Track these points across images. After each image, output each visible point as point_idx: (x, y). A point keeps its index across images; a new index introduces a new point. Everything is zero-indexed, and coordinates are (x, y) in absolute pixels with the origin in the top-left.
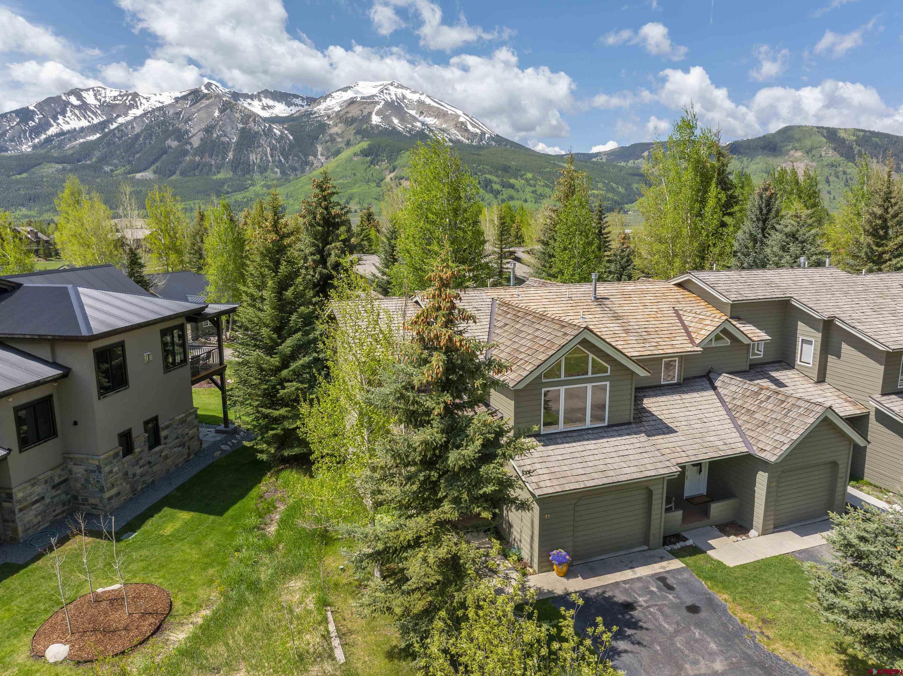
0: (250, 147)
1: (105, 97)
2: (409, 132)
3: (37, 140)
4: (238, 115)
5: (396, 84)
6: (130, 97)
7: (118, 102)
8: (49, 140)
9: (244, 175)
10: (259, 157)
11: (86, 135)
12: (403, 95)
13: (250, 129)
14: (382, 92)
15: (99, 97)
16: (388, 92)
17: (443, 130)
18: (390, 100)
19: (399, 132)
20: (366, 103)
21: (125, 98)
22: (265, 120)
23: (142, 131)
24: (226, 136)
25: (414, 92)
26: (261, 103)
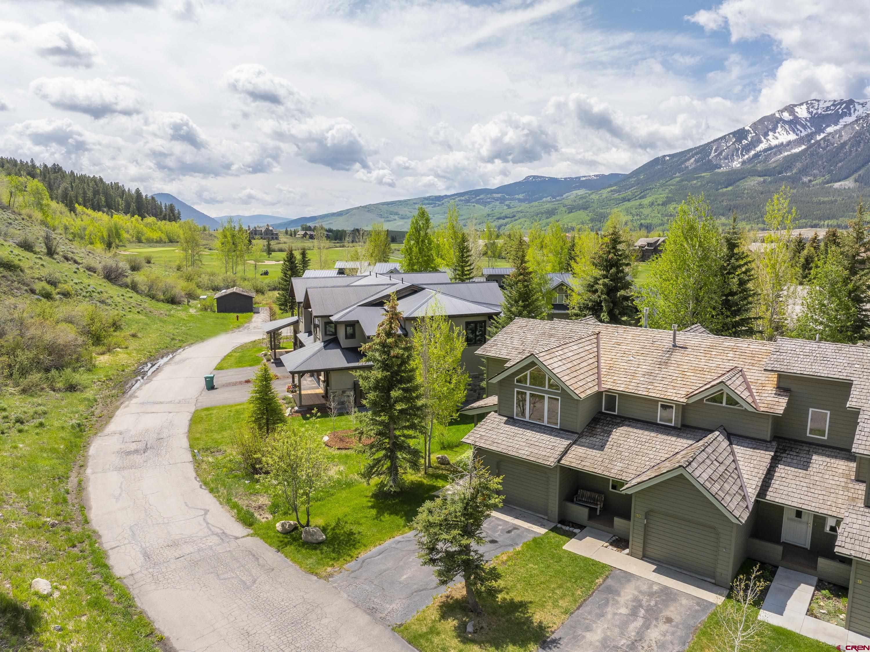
1: (818, 109)
3: (746, 156)
6: (844, 105)
8: (757, 155)
11: (792, 148)
15: (811, 110)
21: (838, 107)
23: (849, 140)
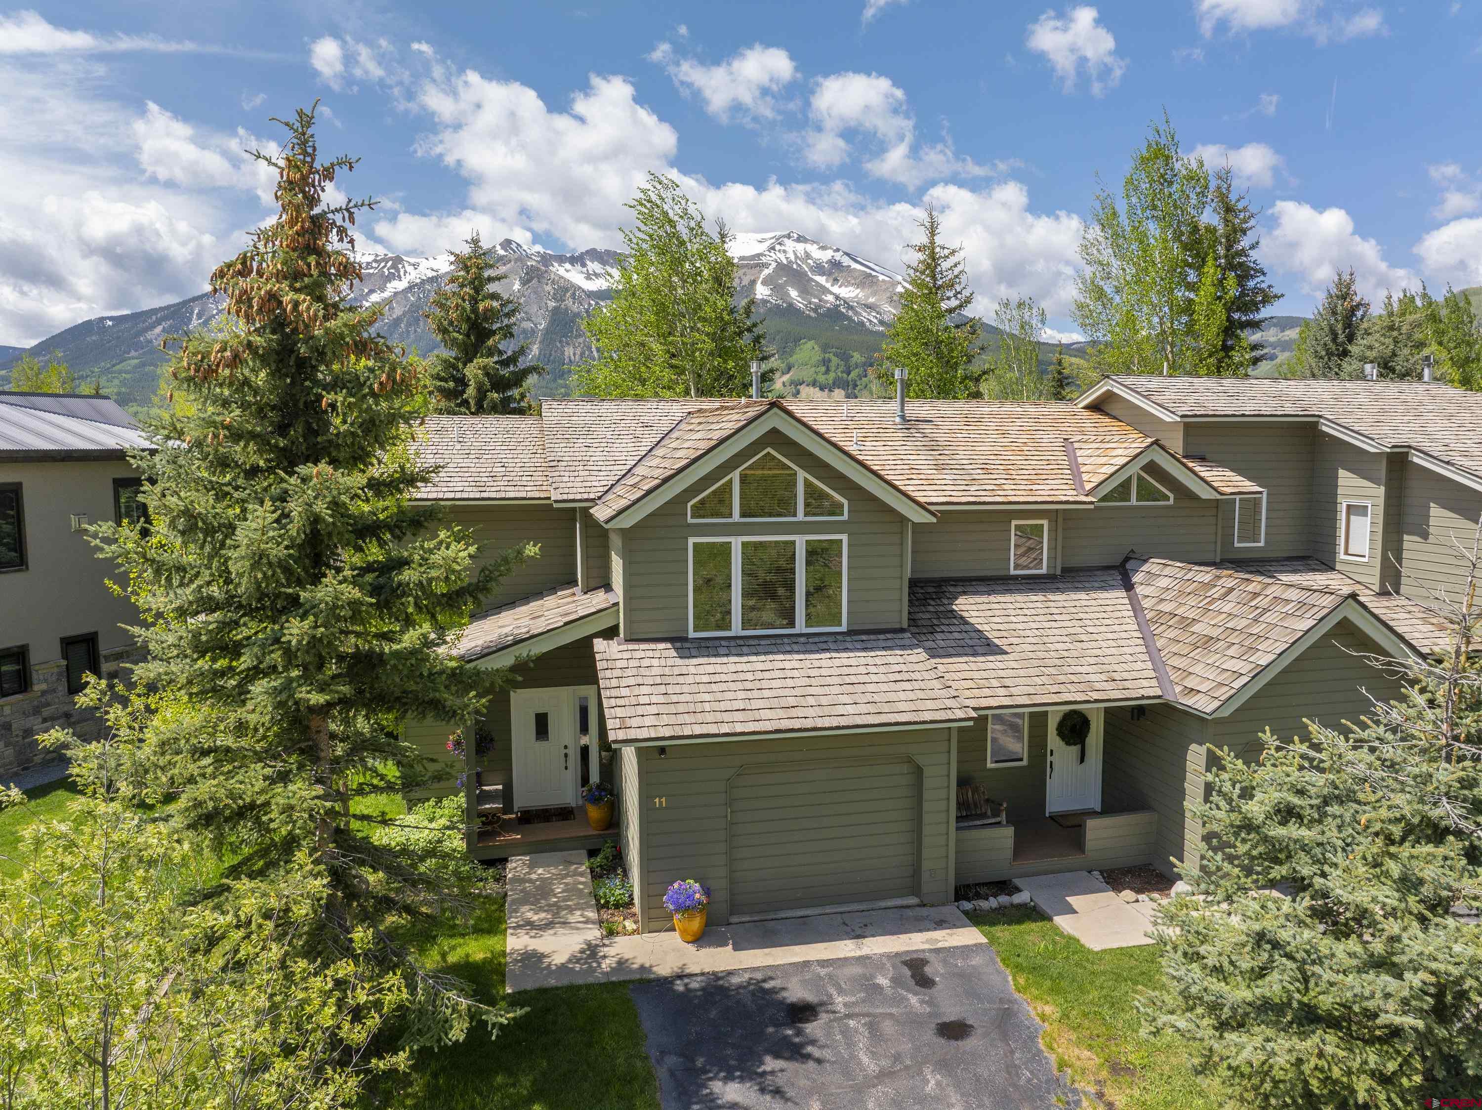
0: (566, 336)
2: (815, 310)
4: (548, 288)
5: (796, 236)
6: (390, 263)
7: (371, 271)
9: (555, 380)
10: (578, 352)
12: (806, 252)
13: (567, 309)
14: (773, 248)
16: (783, 248)
17: (869, 307)
18: (785, 262)
19: (798, 310)
20: (747, 266)
21: (383, 264)
22: (590, 294)
23: (404, 314)
24: (529, 319)
25: (823, 248)
26: (585, 270)
